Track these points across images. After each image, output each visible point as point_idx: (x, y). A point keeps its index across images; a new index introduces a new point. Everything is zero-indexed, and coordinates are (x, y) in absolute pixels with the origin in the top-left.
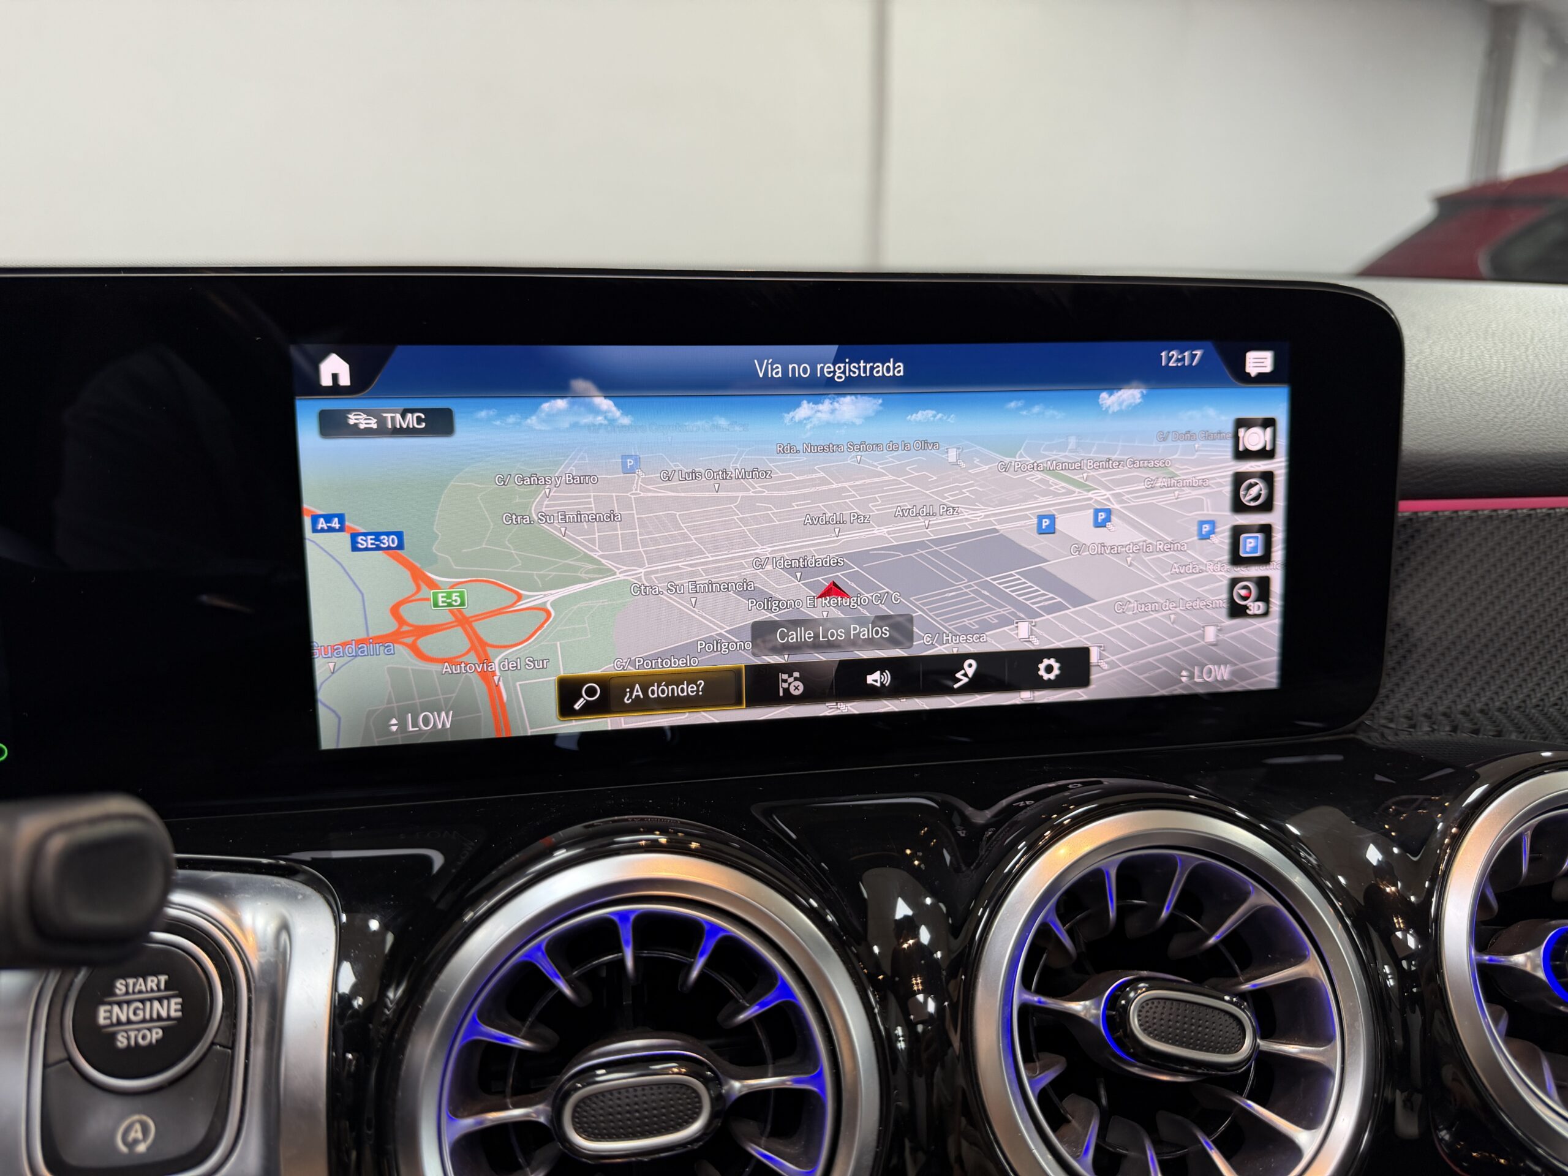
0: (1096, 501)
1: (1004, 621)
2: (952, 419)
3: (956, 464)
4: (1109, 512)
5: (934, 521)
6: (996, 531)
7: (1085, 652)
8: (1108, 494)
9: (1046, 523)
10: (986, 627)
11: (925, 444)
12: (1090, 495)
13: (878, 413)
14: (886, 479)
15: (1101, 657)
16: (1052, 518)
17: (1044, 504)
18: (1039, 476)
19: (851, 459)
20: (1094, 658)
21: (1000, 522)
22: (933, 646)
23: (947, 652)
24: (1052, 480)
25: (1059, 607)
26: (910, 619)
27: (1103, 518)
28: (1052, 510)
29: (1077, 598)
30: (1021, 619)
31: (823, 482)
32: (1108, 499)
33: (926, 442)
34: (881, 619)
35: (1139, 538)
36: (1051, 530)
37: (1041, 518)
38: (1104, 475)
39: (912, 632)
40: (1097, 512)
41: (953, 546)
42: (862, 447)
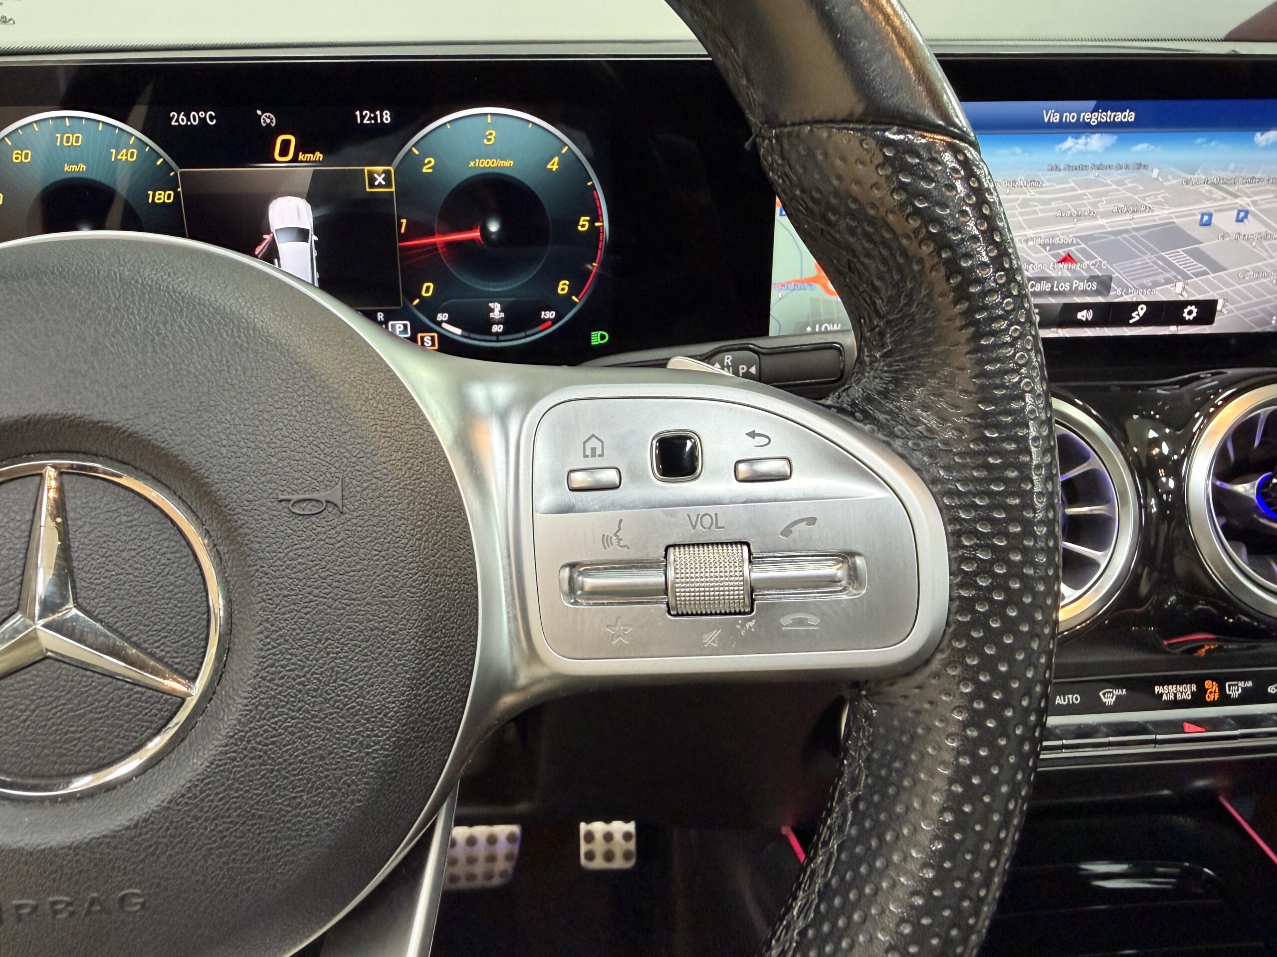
0: (1241, 205)
1: (1168, 281)
2: (1159, 149)
3: (1157, 179)
4: (1247, 213)
5: (1136, 216)
6: (1173, 223)
7: (1214, 303)
8: (1248, 200)
9: (1206, 218)
10: (1156, 284)
11: (1140, 166)
12: (1238, 201)
13: (1113, 145)
14: (1111, 188)
15: (1224, 306)
16: (1210, 215)
17: (1207, 206)
18: (1207, 187)
19: (1093, 174)
20: (1219, 307)
21: (1177, 217)
22: (1122, 295)
23: (1129, 300)
24: (1214, 190)
25: (1205, 273)
26: (1111, 278)
27: (1242, 216)
28: (1211, 210)
29: (1216, 267)
30: (1180, 281)
31: (1073, 189)
32: (1248, 204)
33: (1140, 165)
34: (1092, 278)
35: (1263, 230)
36: (1208, 223)
37: (1203, 215)
38: (1248, 188)
39: (1110, 286)
40: (1239, 212)
41: (1145, 232)
42: (1100, 167)
